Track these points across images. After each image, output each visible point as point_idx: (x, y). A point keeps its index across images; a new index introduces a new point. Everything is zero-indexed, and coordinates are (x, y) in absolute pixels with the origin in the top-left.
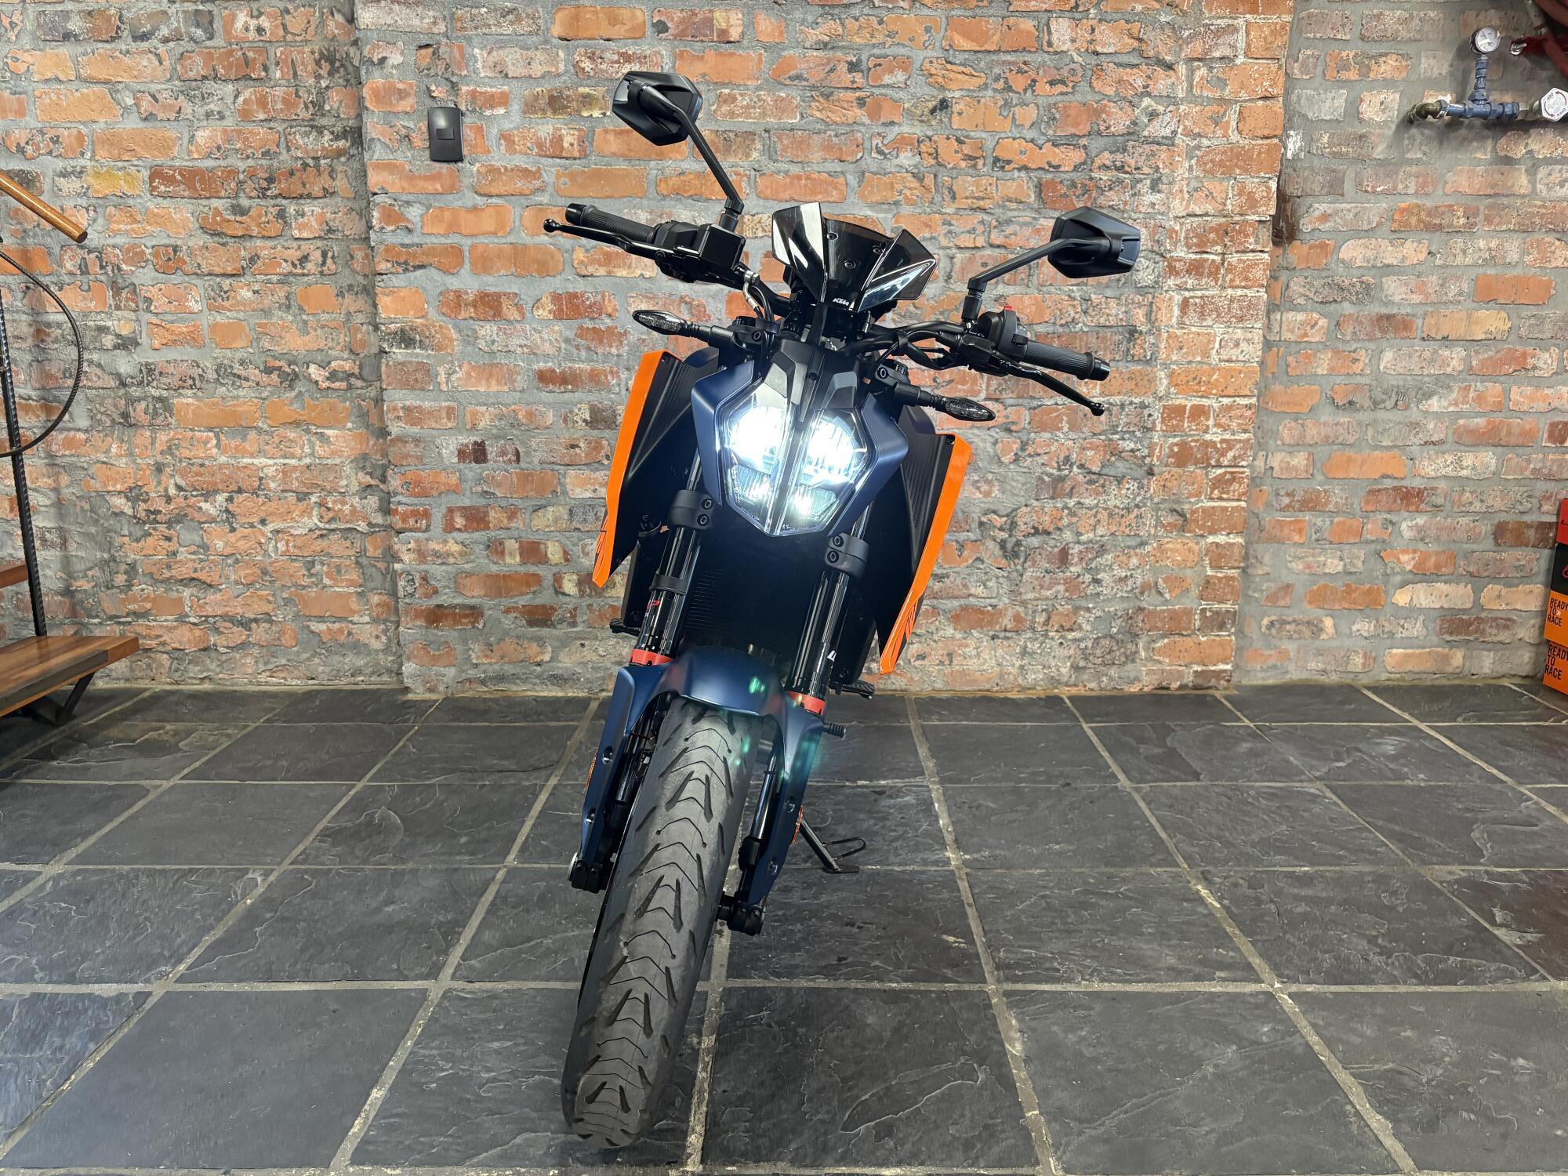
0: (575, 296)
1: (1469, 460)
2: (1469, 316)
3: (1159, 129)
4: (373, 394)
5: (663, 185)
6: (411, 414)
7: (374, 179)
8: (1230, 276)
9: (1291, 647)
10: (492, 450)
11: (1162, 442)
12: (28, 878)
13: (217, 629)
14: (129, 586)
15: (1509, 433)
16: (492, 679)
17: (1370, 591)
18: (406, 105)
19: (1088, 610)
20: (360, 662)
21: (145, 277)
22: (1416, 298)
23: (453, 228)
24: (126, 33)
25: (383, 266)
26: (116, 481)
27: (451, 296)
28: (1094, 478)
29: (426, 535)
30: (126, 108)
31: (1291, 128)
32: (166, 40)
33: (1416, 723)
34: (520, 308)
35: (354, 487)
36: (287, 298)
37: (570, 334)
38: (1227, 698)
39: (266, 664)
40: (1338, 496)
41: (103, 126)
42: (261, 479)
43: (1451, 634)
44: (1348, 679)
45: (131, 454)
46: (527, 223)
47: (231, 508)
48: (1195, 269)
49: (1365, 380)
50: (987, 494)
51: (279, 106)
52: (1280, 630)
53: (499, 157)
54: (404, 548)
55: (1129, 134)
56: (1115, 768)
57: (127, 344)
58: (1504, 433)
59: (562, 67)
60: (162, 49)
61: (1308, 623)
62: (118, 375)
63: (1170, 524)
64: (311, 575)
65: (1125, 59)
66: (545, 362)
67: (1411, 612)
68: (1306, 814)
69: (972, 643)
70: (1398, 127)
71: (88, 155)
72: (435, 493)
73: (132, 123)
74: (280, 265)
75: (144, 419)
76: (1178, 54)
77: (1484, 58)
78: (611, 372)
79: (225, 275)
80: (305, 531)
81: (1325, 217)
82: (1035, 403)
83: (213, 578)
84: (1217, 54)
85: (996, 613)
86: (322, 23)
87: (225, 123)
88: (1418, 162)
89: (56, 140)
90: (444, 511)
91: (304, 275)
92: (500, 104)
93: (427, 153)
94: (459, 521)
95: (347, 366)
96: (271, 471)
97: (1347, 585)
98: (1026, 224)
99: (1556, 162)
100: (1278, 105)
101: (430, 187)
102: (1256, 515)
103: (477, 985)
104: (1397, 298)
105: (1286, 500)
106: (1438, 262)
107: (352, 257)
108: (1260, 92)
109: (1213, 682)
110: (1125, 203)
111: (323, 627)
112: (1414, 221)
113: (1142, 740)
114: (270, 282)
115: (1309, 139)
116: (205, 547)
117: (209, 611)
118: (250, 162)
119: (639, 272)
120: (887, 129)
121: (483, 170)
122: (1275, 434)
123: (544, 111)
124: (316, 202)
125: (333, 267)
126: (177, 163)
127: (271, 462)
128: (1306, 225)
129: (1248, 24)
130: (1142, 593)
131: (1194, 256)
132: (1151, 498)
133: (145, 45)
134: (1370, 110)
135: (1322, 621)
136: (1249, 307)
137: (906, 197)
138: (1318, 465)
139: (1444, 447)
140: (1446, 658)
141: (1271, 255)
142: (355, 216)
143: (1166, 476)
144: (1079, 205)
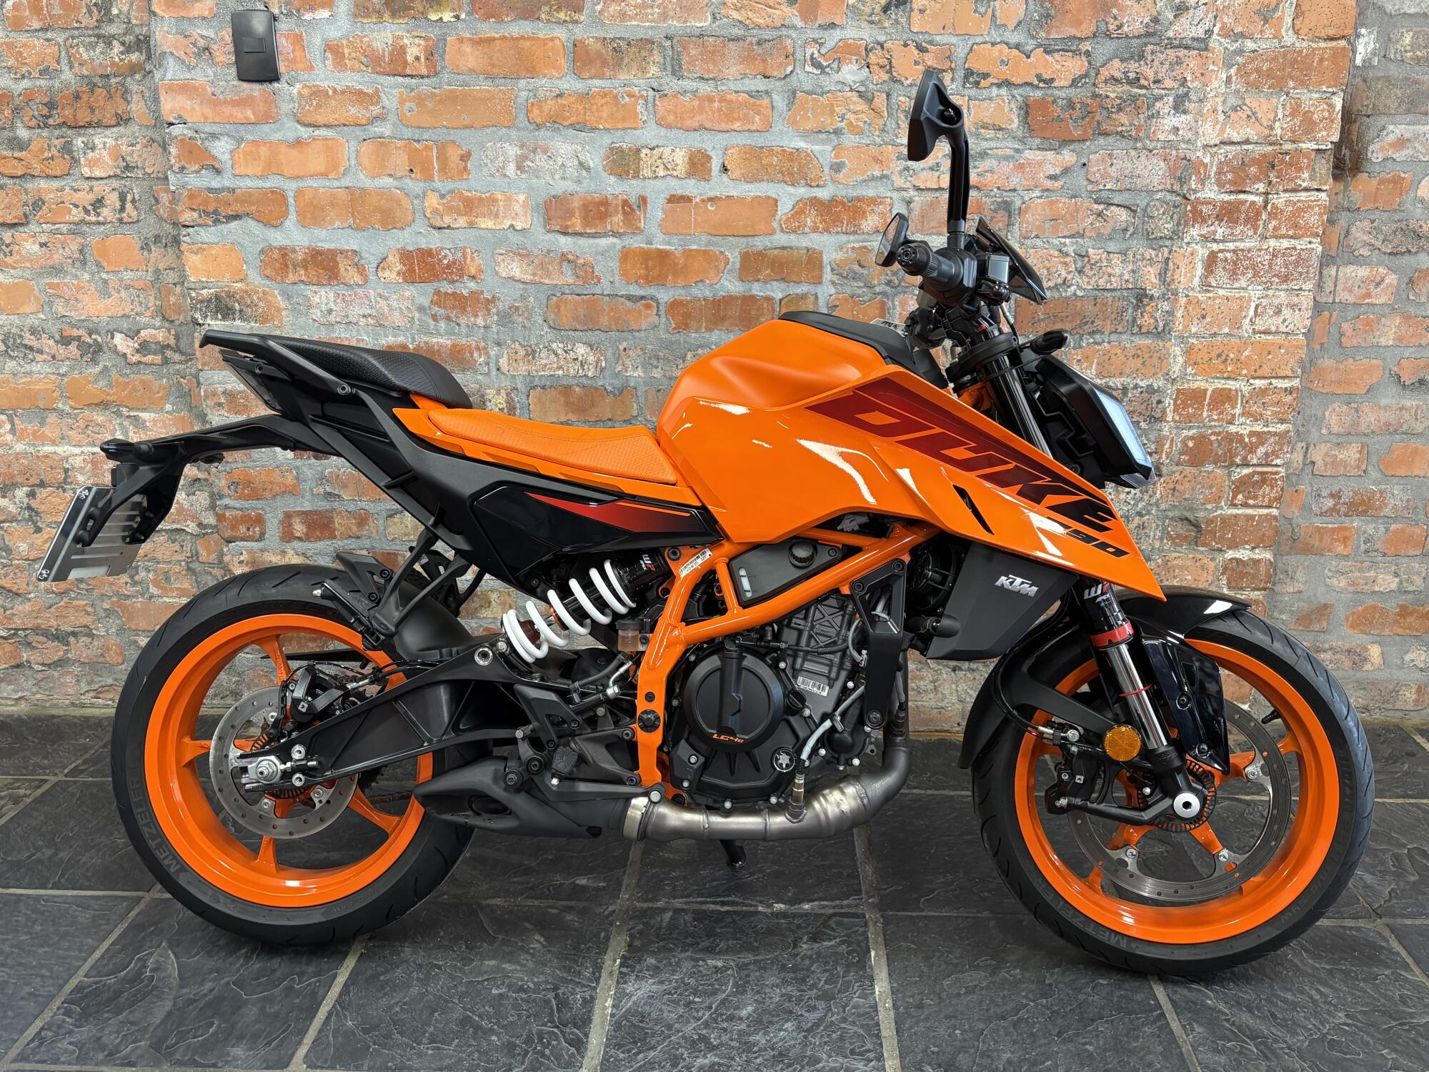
0: (429, 253)
3: (1186, 28)
5: (536, 112)
6: (235, 401)
7: (169, 105)
8: (1274, 223)
11: (1175, 434)
13: (29, 644)
17: (1428, 614)
18: (203, 7)
23: (271, 168)
25: (187, 217)
27: (276, 254)
29: (261, 545)
31: (1362, 25)
34: (361, 270)
36: (81, 251)
37: (425, 301)
39: (89, 683)
40: (1397, 496)
42: (66, 471)
44: (1393, 717)
46: (366, 162)
47: (33, 505)
48: (1228, 213)
51: (55, 9)
53: (326, 76)
54: (235, 561)
55: (1148, 35)
61: (1349, 651)
63: (1179, 536)
64: (135, 583)
66: (395, 336)
72: (267, 494)
74: (70, 212)
78: (478, 348)
81: (1401, 143)
90: (281, 516)
91: (99, 223)
92: (323, 5)
93: (233, 70)
94: (299, 528)
95: (160, 336)
96: (77, 462)
97: (1403, 607)
98: (1006, 158)
101: (239, 114)
102: (1290, 521)
105: (1330, 503)
107: (157, 200)
110: (1138, 128)
114: (58, 232)
115: (1386, 40)
117: (18, 622)
118: (26, 84)
119: (509, 223)
120: (826, 34)
121: (306, 92)
122: (1319, 421)
123: (380, 14)
124: (108, 132)
125: (134, 214)
127: (77, 450)
128: (1376, 153)
131: (1227, 197)
132: (1157, 504)
135: (1366, 649)
136: (1297, 264)
137: (850, 124)
138: (1374, 459)
141: (1333, 194)
142: (156, 148)
143: (1177, 477)
144: (1077, 133)
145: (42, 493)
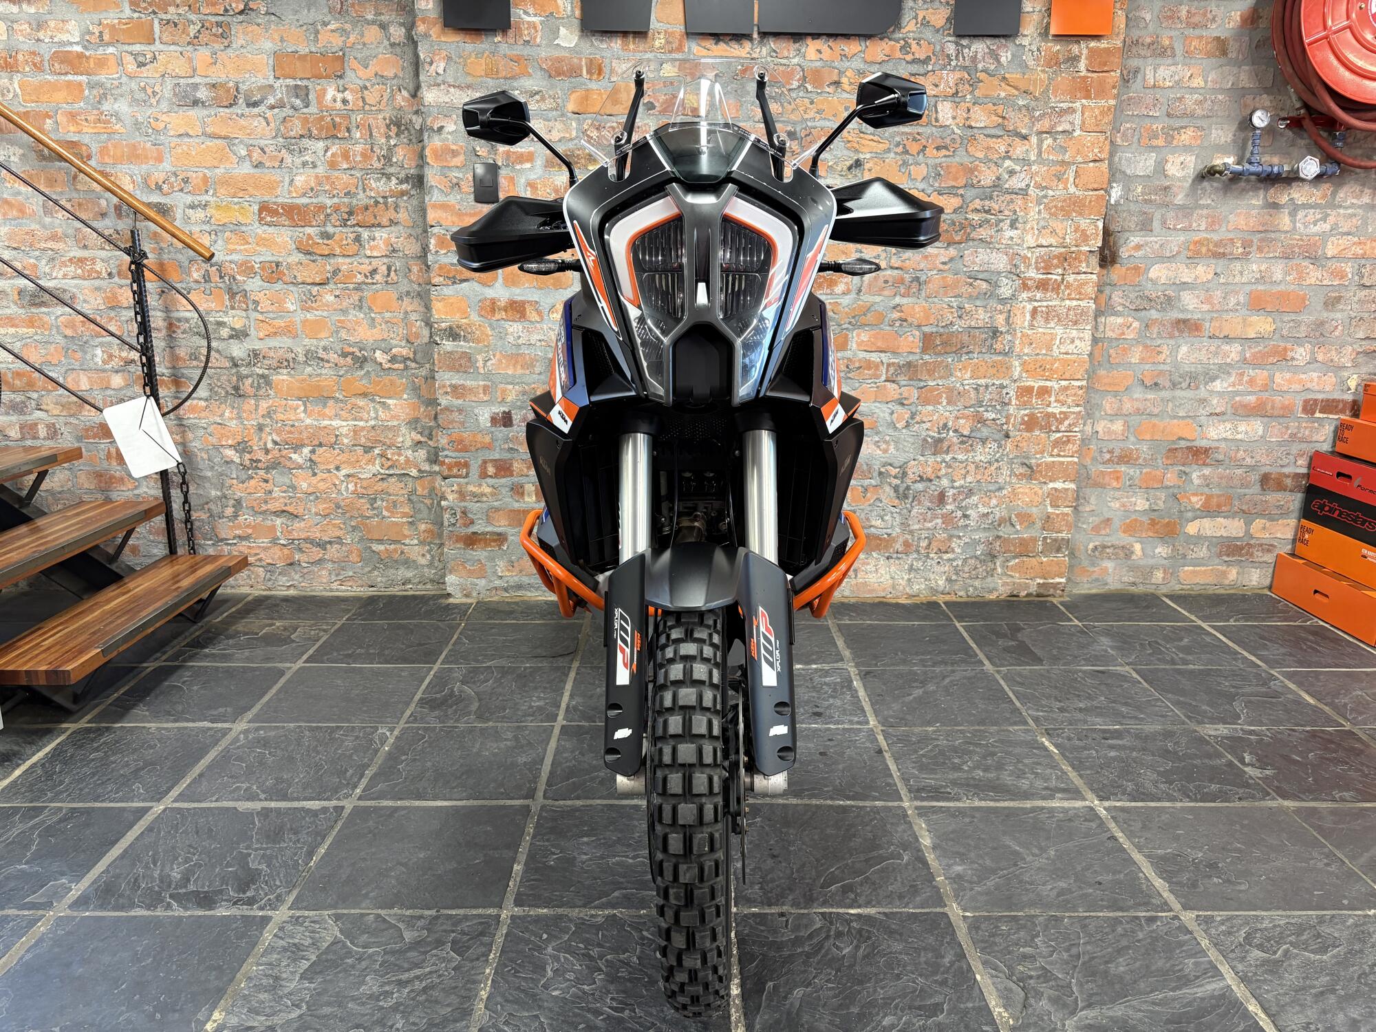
1: (1242, 427)
2: (1244, 320)
3: (1016, 183)
4: (424, 372)
6: (456, 390)
7: (432, 216)
8: (1068, 291)
9: (1109, 565)
10: (516, 417)
11: (1017, 413)
12: (225, 732)
13: (300, 549)
14: (236, 516)
15: (1273, 408)
16: (512, 587)
17: (1168, 523)
18: (458, 160)
19: (959, 537)
20: (409, 574)
21: (254, 285)
22: (1206, 307)
24: (241, 101)
25: (436, 280)
26: (228, 438)
27: (488, 303)
28: (965, 440)
29: (466, 480)
30: (242, 159)
31: (1114, 182)
32: (272, 107)
33: (1200, 623)
34: (539, 313)
35: (408, 443)
36: (360, 301)
38: (1062, 603)
39: (337, 575)
40: (1146, 452)
41: (223, 171)
42: (337, 436)
43: (1228, 555)
44: (1151, 589)
45: (240, 418)
47: (313, 458)
48: (1043, 285)
49: (1167, 367)
50: (885, 451)
51: (358, 158)
52: (1101, 553)
54: (449, 490)
55: (994, 186)
56: (981, 656)
57: (239, 335)
58: (1269, 407)
59: (574, 134)
60: (269, 114)
61: (1123, 547)
62: (232, 359)
63: (1021, 474)
64: (374, 509)
65: (992, 132)
67: (1199, 539)
68: (1119, 690)
69: (873, 562)
70: (1194, 181)
71: (211, 192)
72: (473, 449)
73: (246, 168)
74: (355, 276)
75: (251, 391)
76: (1031, 128)
77: (1258, 132)
79: (313, 284)
80: (370, 476)
81: (1138, 247)
82: (922, 384)
83: (300, 511)
84: (1060, 129)
85: (890, 540)
86: (392, 97)
87: (317, 170)
88: (1207, 207)
89: (186, 181)
90: (480, 462)
91: (373, 283)
92: (527, 161)
93: (472, 196)
94: (491, 470)
95: (405, 352)
96: (344, 431)
97: (1152, 519)
99: (1311, 207)
100: (1105, 165)
102: (1085, 467)
103: (561, 803)
104: (1191, 307)
105: (1107, 456)
106: (1222, 281)
107: (410, 271)
108: (1091, 156)
109: (1052, 591)
110: (991, 237)
111: (382, 548)
112: (1204, 250)
113: (999, 635)
114: (347, 289)
115: (1127, 189)
116: (294, 487)
117: (295, 535)
118: (336, 200)
122: (1099, 406)
123: (561, 166)
124: (384, 230)
125: (395, 278)
126: (280, 200)
127: (344, 423)
128: (1124, 253)
129: (1083, 106)
130: (999, 525)
131: (1041, 276)
132: (1007, 455)
133: (256, 110)
134: (1173, 169)
135: (1133, 546)
136: (1081, 314)
138: (1132, 430)
139: (1225, 418)
140: (1224, 574)
141: (1098, 275)
142: (413, 240)
143: (1019, 438)
144: (957, 238)
145: (322, 450)
